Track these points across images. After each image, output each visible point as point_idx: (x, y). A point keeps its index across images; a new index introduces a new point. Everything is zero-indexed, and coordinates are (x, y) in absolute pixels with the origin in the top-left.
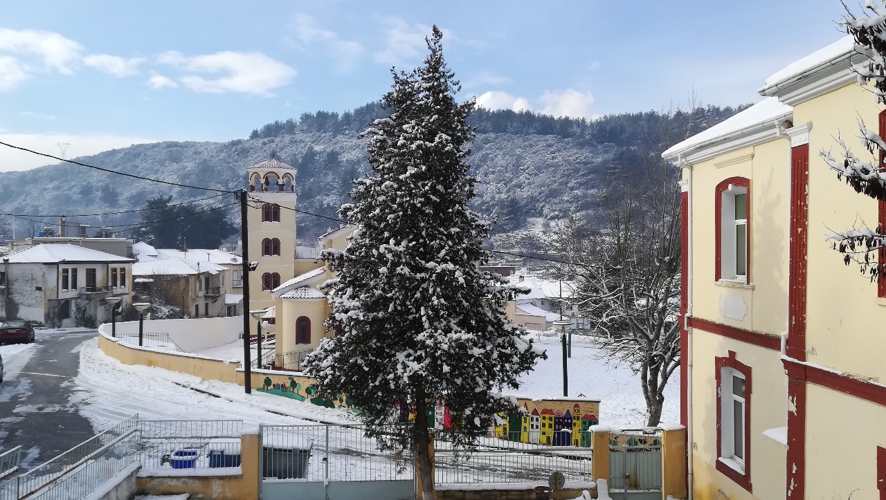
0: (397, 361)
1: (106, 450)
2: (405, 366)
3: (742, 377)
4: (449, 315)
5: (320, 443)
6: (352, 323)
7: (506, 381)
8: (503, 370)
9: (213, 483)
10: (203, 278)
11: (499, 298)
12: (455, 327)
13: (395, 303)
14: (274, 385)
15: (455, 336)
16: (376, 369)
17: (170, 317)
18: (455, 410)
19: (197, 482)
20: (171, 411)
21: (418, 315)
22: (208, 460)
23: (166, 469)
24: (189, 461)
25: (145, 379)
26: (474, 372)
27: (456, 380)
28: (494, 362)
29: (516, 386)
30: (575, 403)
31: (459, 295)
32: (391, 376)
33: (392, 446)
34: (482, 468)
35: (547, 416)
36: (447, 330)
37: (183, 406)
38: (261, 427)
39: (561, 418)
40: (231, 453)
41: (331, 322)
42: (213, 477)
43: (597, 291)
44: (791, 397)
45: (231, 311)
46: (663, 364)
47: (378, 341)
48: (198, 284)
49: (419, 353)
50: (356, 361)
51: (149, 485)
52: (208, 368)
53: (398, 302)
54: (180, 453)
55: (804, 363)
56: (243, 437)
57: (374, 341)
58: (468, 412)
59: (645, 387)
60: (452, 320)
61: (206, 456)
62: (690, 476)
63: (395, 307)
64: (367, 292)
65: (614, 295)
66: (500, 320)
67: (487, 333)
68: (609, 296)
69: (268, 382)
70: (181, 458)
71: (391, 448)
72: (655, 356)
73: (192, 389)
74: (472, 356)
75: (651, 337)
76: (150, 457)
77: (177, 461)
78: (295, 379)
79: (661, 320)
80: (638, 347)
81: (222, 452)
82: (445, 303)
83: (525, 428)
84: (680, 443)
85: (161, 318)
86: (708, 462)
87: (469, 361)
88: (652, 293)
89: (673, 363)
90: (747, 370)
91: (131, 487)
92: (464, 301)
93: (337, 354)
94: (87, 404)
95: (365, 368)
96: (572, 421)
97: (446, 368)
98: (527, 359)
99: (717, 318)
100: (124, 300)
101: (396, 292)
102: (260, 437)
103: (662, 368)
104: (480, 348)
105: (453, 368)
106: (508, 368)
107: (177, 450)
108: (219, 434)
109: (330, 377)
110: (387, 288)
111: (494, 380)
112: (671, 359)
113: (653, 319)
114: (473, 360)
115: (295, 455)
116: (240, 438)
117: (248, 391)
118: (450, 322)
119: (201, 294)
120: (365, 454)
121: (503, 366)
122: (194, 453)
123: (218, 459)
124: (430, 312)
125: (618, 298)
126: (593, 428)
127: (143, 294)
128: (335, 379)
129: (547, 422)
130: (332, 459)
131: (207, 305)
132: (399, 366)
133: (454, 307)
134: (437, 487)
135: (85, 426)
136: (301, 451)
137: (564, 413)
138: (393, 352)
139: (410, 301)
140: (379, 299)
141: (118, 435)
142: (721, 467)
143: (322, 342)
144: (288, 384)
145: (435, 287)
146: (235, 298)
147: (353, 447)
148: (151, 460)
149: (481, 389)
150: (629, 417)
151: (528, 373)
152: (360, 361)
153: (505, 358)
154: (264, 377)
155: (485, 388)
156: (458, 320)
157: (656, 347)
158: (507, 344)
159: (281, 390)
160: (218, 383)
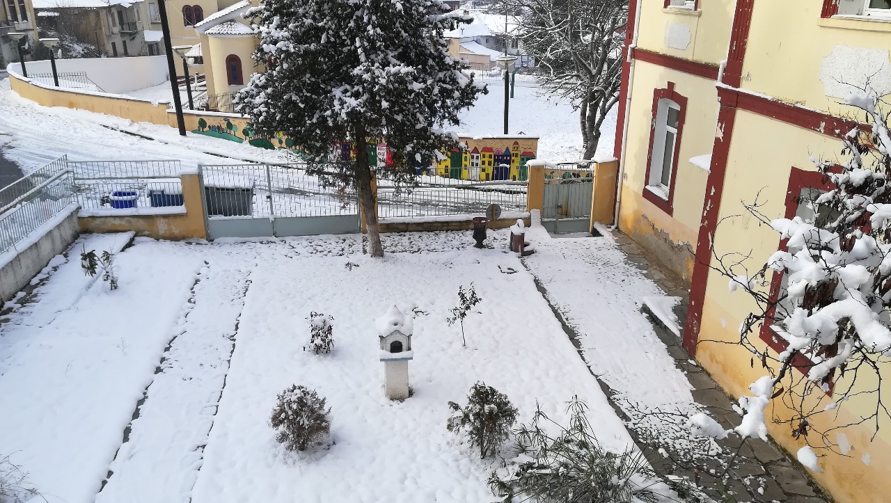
0: (334, 98)
1: (39, 192)
2: (342, 103)
3: (677, 107)
4: (387, 47)
5: (262, 183)
6: (282, 56)
7: (447, 118)
8: (444, 106)
9: (158, 222)
10: (114, 11)
11: (440, 28)
12: (394, 61)
13: (328, 33)
14: (209, 127)
15: (393, 70)
16: (312, 107)
17: (84, 56)
18: (395, 147)
19: (141, 220)
20: (103, 153)
21: (353, 47)
22: (148, 200)
23: (106, 209)
24: (130, 201)
25: (69, 121)
26: (415, 108)
27: (396, 117)
28: (435, 98)
29: (457, 122)
30: (514, 141)
31: (398, 25)
32: (329, 113)
33: (335, 183)
34: (424, 204)
35: (487, 154)
36: (385, 64)
37: (114, 149)
38: (200, 166)
39: (500, 156)
40: (172, 193)
41: (259, 55)
42: (157, 216)
43: (543, 24)
44: (720, 124)
45: (152, 49)
46: (603, 100)
47: (312, 76)
48: (110, 19)
49: (356, 88)
50: (291, 97)
51: (92, 224)
52: (134, 108)
53: (331, 32)
54: (120, 194)
55: (737, 90)
56: (183, 177)
57: (308, 75)
58: (409, 148)
59: (583, 124)
60: (390, 52)
61: (146, 196)
62: (617, 204)
63: (328, 38)
64: (296, 20)
65: (560, 27)
66: (441, 53)
67: (427, 67)
68: (555, 29)
69: (202, 123)
70: (121, 198)
71: (333, 185)
72: (596, 91)
73: (122, 131)
74: (412, 91)
75: (594, 72)
76: (88, 198)
77: (117, 201)
78: (231, 121)
79: (605, 53)
80: (580, 82)
81: (163, 192)
82: (381, 33)
83: (466, 166)
84: (611, 174)
85: (76, 57)
86: (636, 190)
87: (409, 97)
88: (598, 25)
89: (612, 98)
90: (683, 101)
91: (74, 227)
92: (403, 32)
93: (269, 90)
94: (10, 147)
95: (300, 104)
96: (511, 158)
97: (385, 104)
98: (468, 94)
99: (660, 48)
100: (30, 37)
101: (328, 21)
102: (200, 176)
103: (601, 104)
104: (420, 83)
105: (392, 104)
106: (449, 104)
107: (115, 190)
108: (157, 175)
109: (264, 114)
110: (317, 17)
111: (435, 116)
112: (611, 95)
113: (597, 53)
114: (413, 95)
115: (238, 194)
116: (179, 177)
117: (183, 132)
118: (387, 55)
119: (117, 29)
120: (310, 193)
121: (444, 102)
122: (134, 194)
123: (159, 199)
124: (366, 44)
125: (562, 31)
126: (530, 163)
127: (50, 30)
128: (270, 117)
129: (487, 160)
130: (275, 197)
131: (124, 42)
132: (336, 103)
133: (391, 39)
134: (380, 221)
135: (14, 170)
136: (243, 190)
137: (504, 151)
138: (329, 88)
139: (344, 32)
140: (309, 30)
141: (49, 177)
142: (647, 195)
143: (253, 78)
144: (224, 126)
145: (370, 14)
146: (156, 36)
147: (296, 186)
148: (90, 201)
149: (422, 126)
150: (566, 154)
151: (468, 109)
152: (294, 98)
153: (445, 94)
154: (198, 119)
155: (426, 124)
156: (396, 53)
157: (598, 82)
158: (448, 79)
159: (219, 132)
160: (149, 126)
